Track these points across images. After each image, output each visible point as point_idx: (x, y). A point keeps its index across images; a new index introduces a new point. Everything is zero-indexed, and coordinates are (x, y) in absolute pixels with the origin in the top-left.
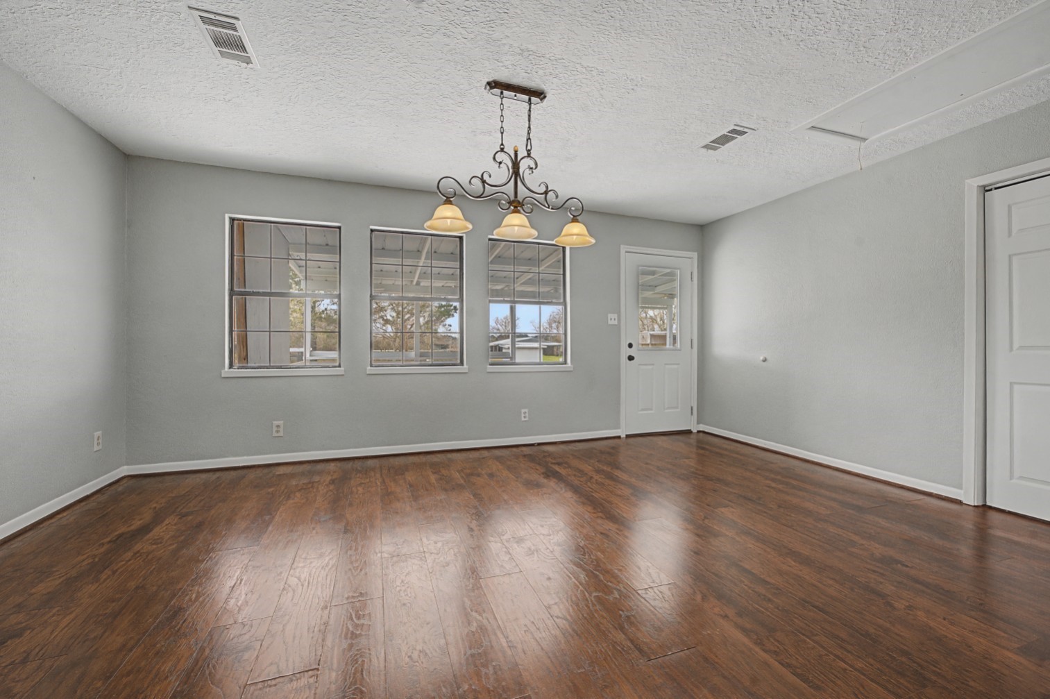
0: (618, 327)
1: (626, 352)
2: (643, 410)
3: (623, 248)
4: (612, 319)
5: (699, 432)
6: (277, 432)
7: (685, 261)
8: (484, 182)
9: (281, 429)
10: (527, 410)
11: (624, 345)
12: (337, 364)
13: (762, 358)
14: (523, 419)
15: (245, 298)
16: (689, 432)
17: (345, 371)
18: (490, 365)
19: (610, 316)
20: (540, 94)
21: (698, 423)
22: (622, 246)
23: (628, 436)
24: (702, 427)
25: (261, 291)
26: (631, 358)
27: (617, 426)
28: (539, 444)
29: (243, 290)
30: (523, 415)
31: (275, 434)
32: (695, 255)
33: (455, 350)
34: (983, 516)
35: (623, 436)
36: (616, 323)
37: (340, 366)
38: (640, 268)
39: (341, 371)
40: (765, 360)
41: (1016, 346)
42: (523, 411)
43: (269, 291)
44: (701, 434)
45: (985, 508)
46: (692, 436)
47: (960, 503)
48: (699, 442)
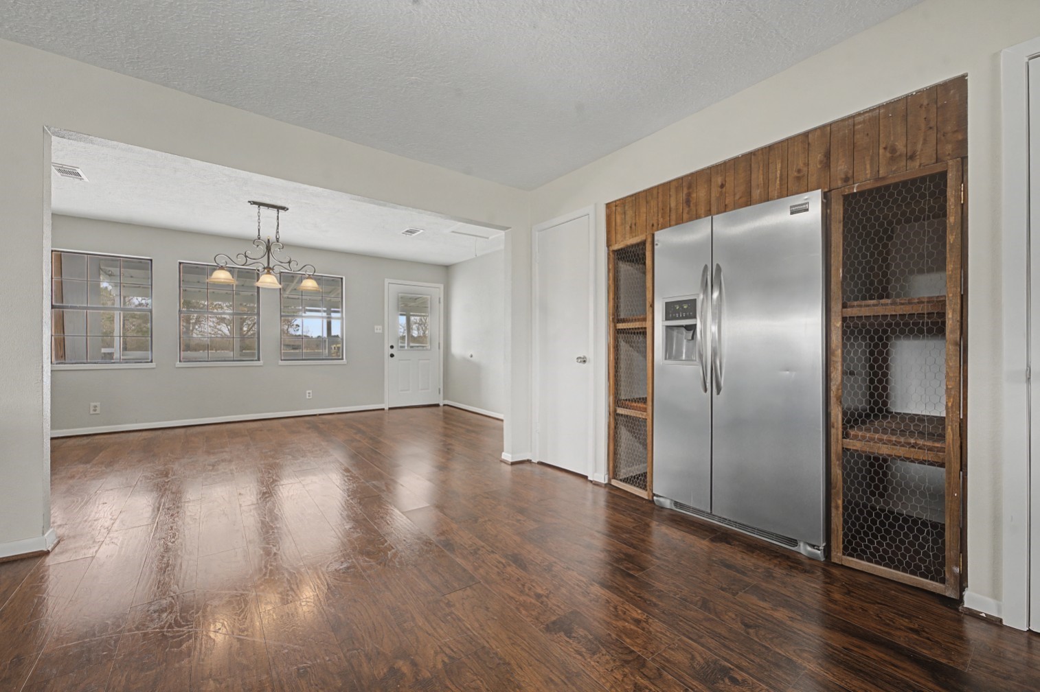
0: (383, 334)
1: (388, 351)
2: (401, 391)
3: (387, 281)
4: (378, 329)
5: (444, 405)
6: (95, 410)
7: (434, 291)
8: (246, 256)
9: (98, 409)
10: (310, 391)
11: (387, 347)
12: (150, 360)
13: (470, 354)
14: (308, 397)
15: (63, 312)
16: (437, 405)
17: (157, 365)
18: (281, 361)
19: (376, 327)
20: (284, 208)
21: (444, 399)
22: (386, 280)
23: (390, 409)
24: (447, 402)
25: (78, 305)
26: (392, 356)
27: (383, 402)
28: (320, 415)
29: (61, 304)
30: (307, 395)
31: (92, 412)
32: (442, 286)
33: (253, 351)
35: (386, 408)
36: (381, 331)
37: (152, 362)
38: (400, 295)
39: (153, 365)
40: (472, 356)
42: (308, 392)
43: (86, 305)
44: (446, 407)
46: (440, 408)
48: (445, 412)
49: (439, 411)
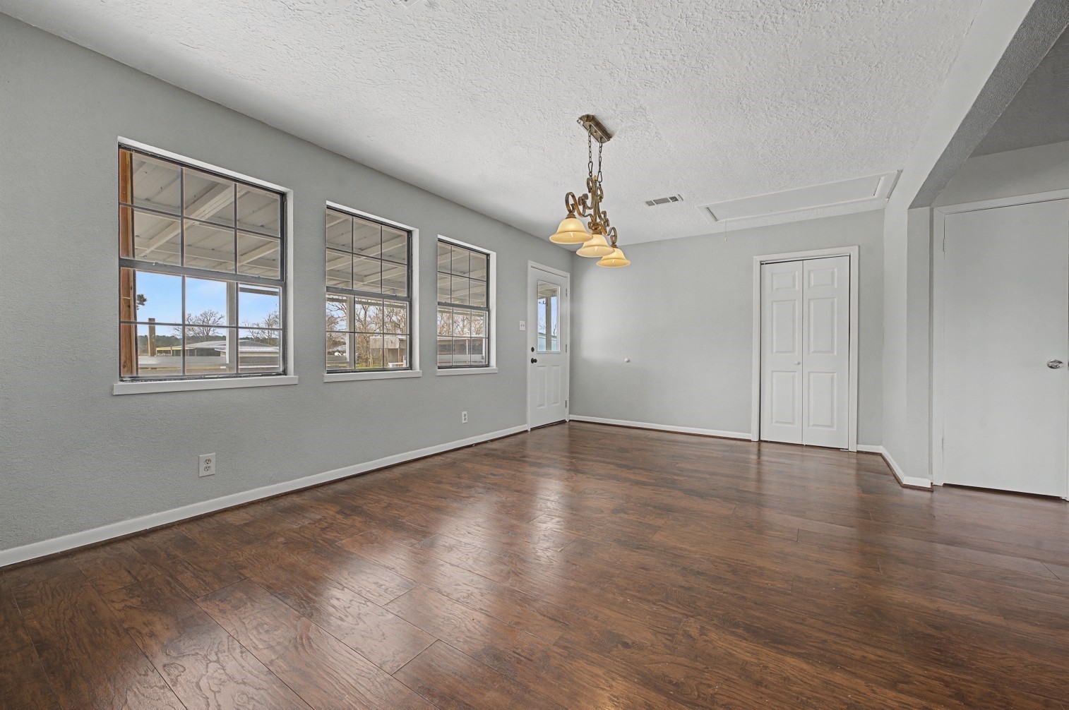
0: (526, 333)
1: (530, 355)
2: (539, 405)
3: (530, 263)
4: (522, 325)
5: (570, 421)
6: (207, 468)
7: (563, 280)
9: (212, 465)
10: (466, 413)
11: (529, 349)
12: (282, 371)
13: (626, 360)
14: (464, 422)
16: (563, 422)
18: (439, 368)
19: (521, 322)
21: (572, 413)
22: (529, 261)
23: (532, 429)
24: (572, 417)
26: (534, 361)
27: (525, 422)
28: (477, 444)
30: (463, 418)
31: (203, 473)
32: (568, 275)
34: (759, 446)
35: (529, 429)
36: (524, 328)
37: (287, 373)
38: (539, 282)
39: (293, 379)
40: (628, 361)
41: (774, 351)
42: (463, 413)
45: (760, 441)
46: (566, 424)
47: (750, 441)
48: (571, 428)
49: (564, 430)
